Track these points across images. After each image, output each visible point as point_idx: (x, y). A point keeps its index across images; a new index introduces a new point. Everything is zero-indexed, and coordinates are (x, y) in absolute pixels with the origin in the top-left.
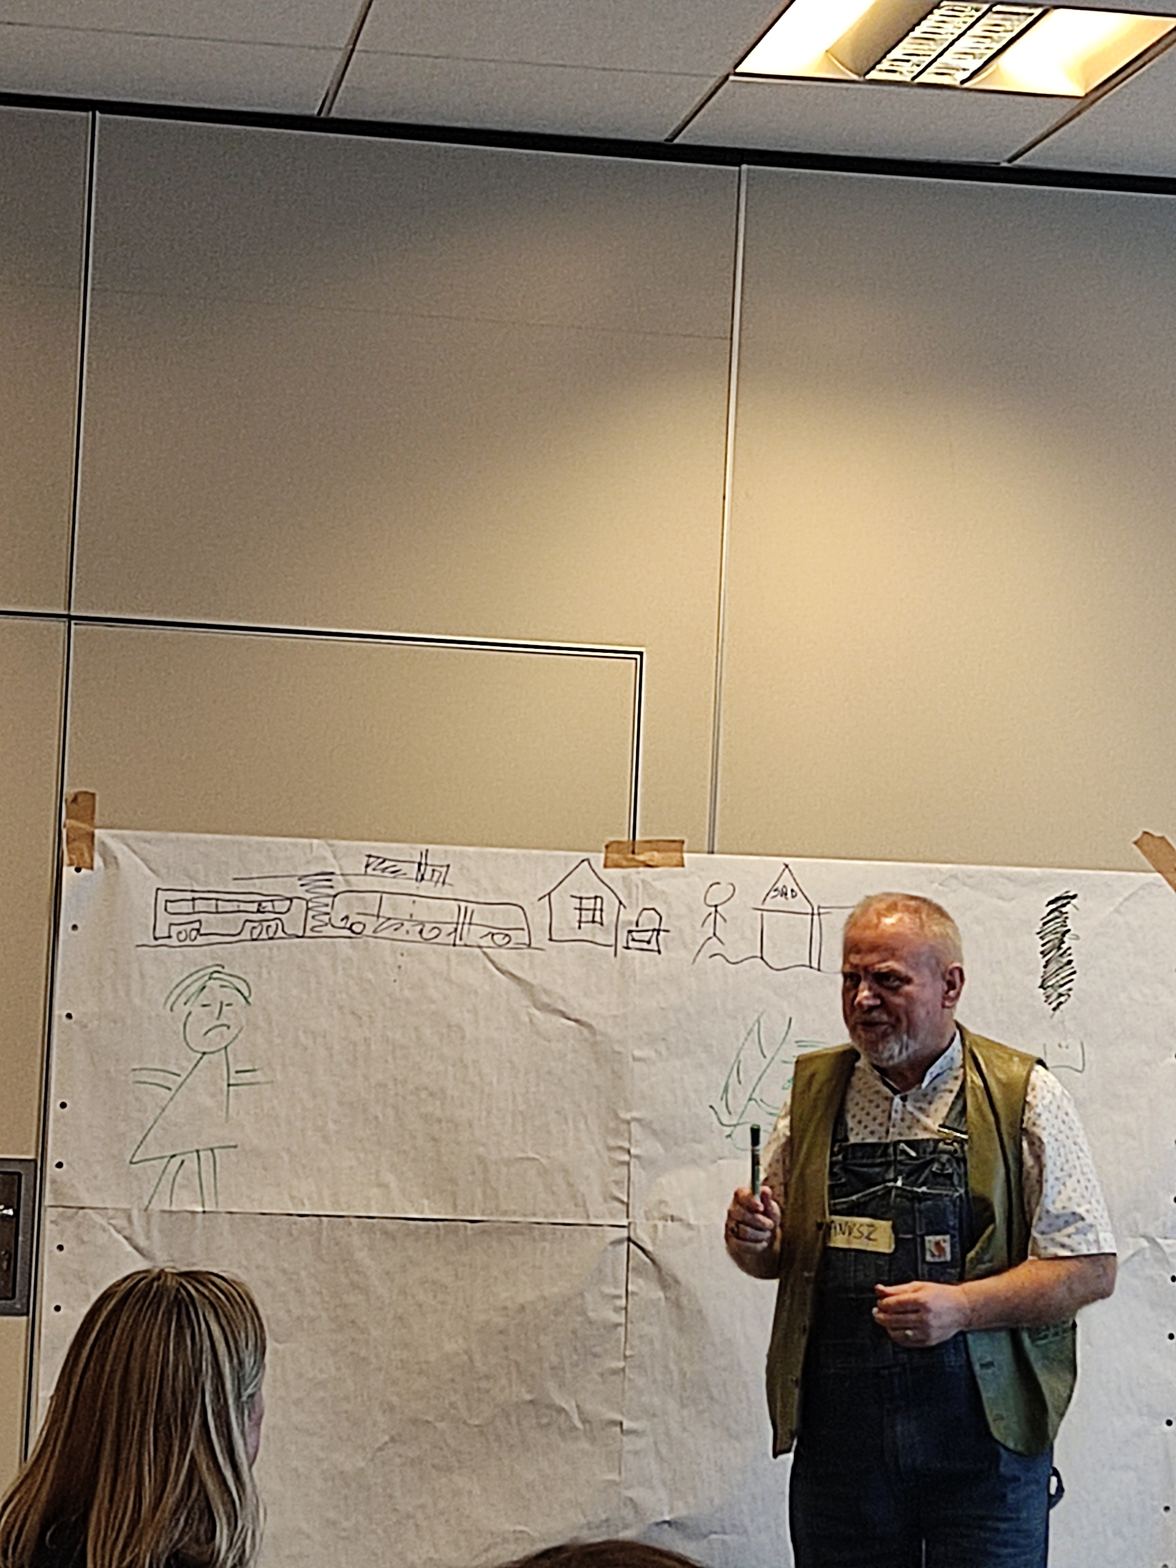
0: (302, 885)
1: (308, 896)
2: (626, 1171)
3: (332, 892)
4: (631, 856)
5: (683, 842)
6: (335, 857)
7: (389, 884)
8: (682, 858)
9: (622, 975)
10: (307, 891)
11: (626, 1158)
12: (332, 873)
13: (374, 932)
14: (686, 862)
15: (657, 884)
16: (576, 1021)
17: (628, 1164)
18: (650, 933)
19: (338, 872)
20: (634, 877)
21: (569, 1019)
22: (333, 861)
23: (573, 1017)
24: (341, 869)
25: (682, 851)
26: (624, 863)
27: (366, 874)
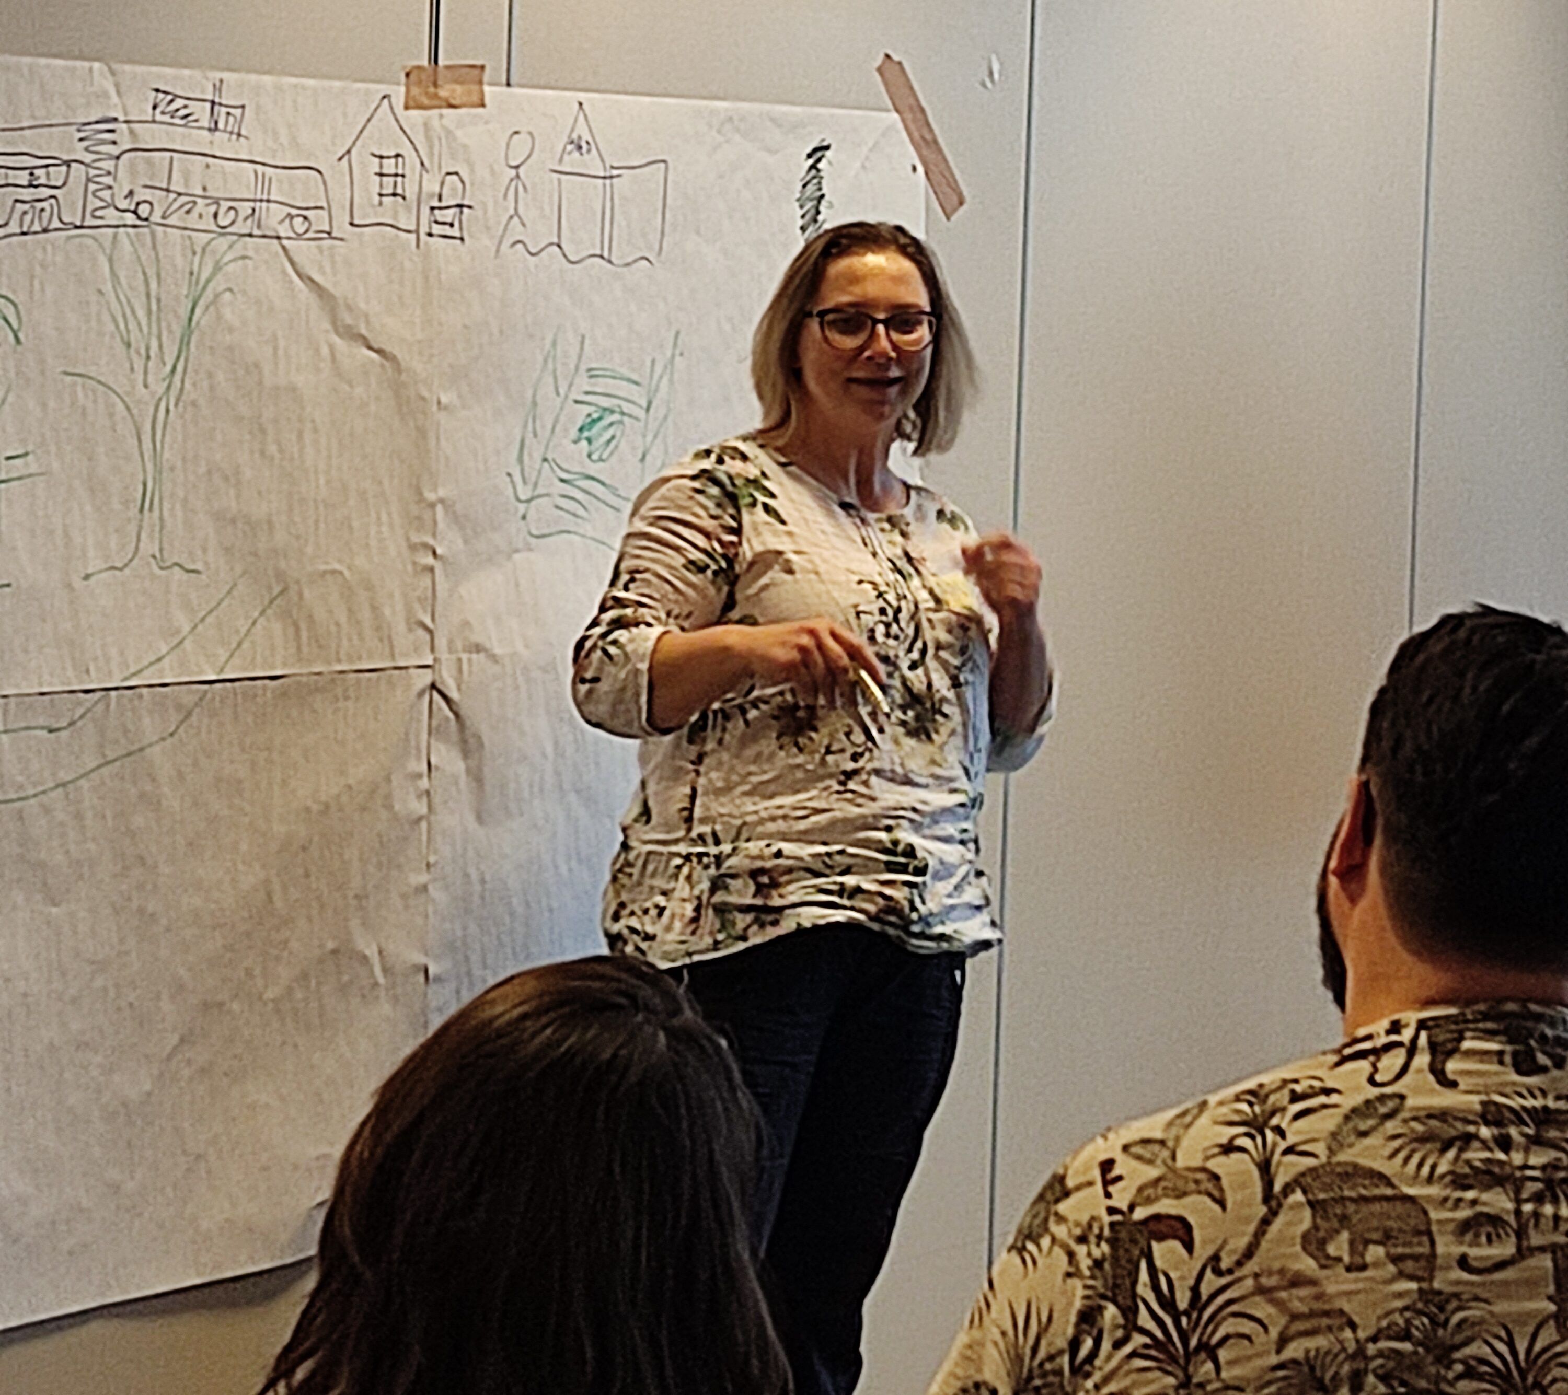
0: (81, 140)
1: (88, 158)
2: (429, 582)
3: (114, 150)
4: (432, 90)
5: (483, 67)
6: (118, 93)
7: (179, 138)
8: (482, 93)
9: (426, 278)
10: (86, 149)
11: (430, 560)
12: (115, 120)
13: (163, 217)
14: (487, 100)
15: (459, 133)
16: (379, 351)
17: (432, 570)
18: (452, 211)
19: (122, 118)
20: (435, 123)
21: (370, 348)
22: (115, 99)
23: (376, 346)
24: (126, 114)
25: (481, 83)
26: (426, 101)
27: (154, 121)
